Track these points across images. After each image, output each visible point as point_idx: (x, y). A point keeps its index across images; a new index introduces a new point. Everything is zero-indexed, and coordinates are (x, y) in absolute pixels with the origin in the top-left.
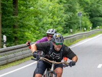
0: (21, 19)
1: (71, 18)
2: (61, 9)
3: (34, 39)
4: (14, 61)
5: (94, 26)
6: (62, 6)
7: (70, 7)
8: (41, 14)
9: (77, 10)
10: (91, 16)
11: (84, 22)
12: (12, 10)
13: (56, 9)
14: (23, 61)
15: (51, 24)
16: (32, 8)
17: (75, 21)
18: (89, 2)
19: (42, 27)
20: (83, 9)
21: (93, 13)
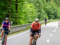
0: (19, 15)
1: (40, 15)
2: (35, 11)
3: (24, 23)
4: (16, 32)
5: (49, 19)
6: (36, 10)
7: (40, 10)
8: (27, 13)
9: (42, 12)
10: (48, 14)
11: (45, 17)
12: (15, 11)
13: (34, 11)
14: (19, 32)
15: (31, 17)
16: (23, 10)
17: (42, 16)
18: (48, 8)
19: (28, 18)
20: (45, 11)
21: (49, 13)
